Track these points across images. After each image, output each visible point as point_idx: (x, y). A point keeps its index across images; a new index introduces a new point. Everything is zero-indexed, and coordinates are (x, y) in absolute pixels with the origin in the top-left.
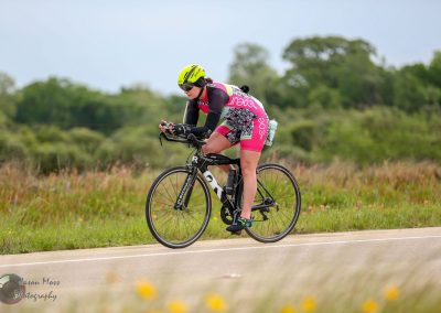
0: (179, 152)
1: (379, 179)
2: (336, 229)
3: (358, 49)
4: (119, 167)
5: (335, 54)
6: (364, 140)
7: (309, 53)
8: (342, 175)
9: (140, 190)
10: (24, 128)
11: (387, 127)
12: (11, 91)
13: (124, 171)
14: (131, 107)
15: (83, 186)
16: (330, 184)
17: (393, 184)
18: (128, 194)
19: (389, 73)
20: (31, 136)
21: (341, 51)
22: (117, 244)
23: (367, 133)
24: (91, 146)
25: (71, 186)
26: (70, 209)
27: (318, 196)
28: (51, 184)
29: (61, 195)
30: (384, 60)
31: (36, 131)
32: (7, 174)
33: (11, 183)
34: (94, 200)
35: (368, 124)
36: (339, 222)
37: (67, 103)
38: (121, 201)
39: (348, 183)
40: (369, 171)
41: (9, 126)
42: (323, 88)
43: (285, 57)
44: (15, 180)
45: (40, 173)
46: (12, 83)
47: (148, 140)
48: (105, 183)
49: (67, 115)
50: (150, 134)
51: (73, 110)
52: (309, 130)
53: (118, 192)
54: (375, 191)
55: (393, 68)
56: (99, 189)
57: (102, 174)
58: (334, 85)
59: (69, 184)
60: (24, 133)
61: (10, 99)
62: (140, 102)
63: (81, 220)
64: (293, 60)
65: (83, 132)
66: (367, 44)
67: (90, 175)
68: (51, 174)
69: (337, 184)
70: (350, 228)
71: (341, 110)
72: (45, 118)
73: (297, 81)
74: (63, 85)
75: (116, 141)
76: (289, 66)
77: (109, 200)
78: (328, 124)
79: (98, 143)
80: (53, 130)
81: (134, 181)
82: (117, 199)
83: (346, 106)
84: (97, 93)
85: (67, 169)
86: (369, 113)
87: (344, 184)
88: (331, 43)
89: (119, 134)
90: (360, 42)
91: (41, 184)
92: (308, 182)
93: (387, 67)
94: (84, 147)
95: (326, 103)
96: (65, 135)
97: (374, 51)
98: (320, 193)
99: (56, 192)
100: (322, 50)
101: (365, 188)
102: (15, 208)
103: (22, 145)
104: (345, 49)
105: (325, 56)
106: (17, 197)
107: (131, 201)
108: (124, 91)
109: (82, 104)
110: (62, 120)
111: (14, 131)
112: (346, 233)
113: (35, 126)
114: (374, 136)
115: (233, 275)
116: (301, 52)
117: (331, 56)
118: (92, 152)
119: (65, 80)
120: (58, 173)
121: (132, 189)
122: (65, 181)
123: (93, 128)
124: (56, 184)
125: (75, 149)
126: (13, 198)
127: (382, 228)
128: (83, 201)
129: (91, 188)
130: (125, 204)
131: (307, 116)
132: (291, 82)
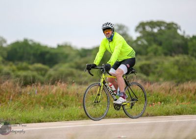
0: (86, 76)
1: (186, 90)
2: (168, 114)
3: (172, 27)
4: (61, 82)
5: (161, 29)
6: (174, 71)
7: (148, 29)
8: (168, 88)
9: (71, 94)
10: (11, 63)
11: (186, 65)
12: (4, 45)
13: (63, 85)
14: (62, 54)
15: (43, 92)
16: (163, 92)
17: (193, 92)
18: (65, 95)
19: (187, 39)
20: (14, 67)
21: (163, 28)
22: (62, 120)
23: (176, 67)
24: (43, 72)
25: (38, 92)
26: (37, 102)
27: (156, 98)
28: (28, 91)
29: (33, 96)
30: (184, 32)
31: (17, 64)
32: (7, 85)
33: (9, 90)
34: (49, 99)
35: (177, 63)
36: (169, 111)
37: (32, 52)
38: (62, 99)
39: (171, 92)
40: (181, 86)
41: (3, 62)
42: (154, 46)
43: (136, 30)
44: (10, 89)
45: (23, 85)
46: (5, 41)
47: (71, 69)
48: (54, 90)
49: (32, 57)
50: (72, 67)
51: (34, 55)
52: (148, 66)
53: (60, 95)
54: (184, 96)
55: (188, 36)
56: (51, 93)
57: (53, 86)
58: (160, 44)
59: (36, 91)
60: (11, 65)
61: (4, 49)
62: (66, 51)
63: (42, 108)
64: (140, 32)
65: (39, 65)
66: (176, 25)
67: (47, 87)
68: (28, 86)
69: (166, 92)
70: (175, 114)
71: (163, 56)
72: (21, 59)
73: (142, 42)
74: (30, 43)
75: (56, 70)
76: (138, 35)
77: (56, 99)
78: (157, 63)
79: (46, 71)
80: (24, 64)
81: (68, 90)
82: (60, 98)
83: (166, 54)
84: (46, 47)
85: (36, 83)
86: (177, 58)
87: (169, 92)
88: (159, 24)
89: (56, 67)
90: (173, 24)
91: (23, 91)
92: (151, 91)
93: (185, 36)
94: (40, 73)
95: (155, 53)
96: (31, 67)
97: (179, 28)
98: (157, 96)
99: (30, 94)
100: (155, 28)
101: (179, 94)
102: (11, 102)
103: (10, 72)
104: (165, 27)
105: (156, 30)
106: (11, 96)
107: (66, 99)
108: (59, 46)
109: (39, 52)
110: (29, 59)
111: (6, 65)
112: (172, 116)
113: (16, 62)
114: (179, 69)
115: (122, 137)
116: (144, 28)
117: (159, 30)
118: (43, 75)
119: (31, 41)
120: (31, 85)
121: (67, 93)
122: (34, 89)
123: (44, 63)
124: (30, 91)
125: (35, 73)
126: (10, 97)
127: (190, 114)
128: (43, 99)
129: (47, 93)
130: (63, 101)
131: (147, 59)
132: (139, 43)
